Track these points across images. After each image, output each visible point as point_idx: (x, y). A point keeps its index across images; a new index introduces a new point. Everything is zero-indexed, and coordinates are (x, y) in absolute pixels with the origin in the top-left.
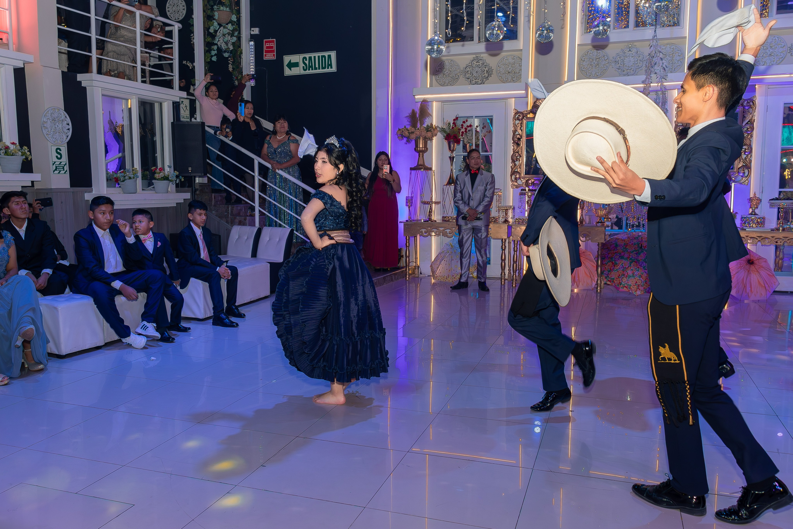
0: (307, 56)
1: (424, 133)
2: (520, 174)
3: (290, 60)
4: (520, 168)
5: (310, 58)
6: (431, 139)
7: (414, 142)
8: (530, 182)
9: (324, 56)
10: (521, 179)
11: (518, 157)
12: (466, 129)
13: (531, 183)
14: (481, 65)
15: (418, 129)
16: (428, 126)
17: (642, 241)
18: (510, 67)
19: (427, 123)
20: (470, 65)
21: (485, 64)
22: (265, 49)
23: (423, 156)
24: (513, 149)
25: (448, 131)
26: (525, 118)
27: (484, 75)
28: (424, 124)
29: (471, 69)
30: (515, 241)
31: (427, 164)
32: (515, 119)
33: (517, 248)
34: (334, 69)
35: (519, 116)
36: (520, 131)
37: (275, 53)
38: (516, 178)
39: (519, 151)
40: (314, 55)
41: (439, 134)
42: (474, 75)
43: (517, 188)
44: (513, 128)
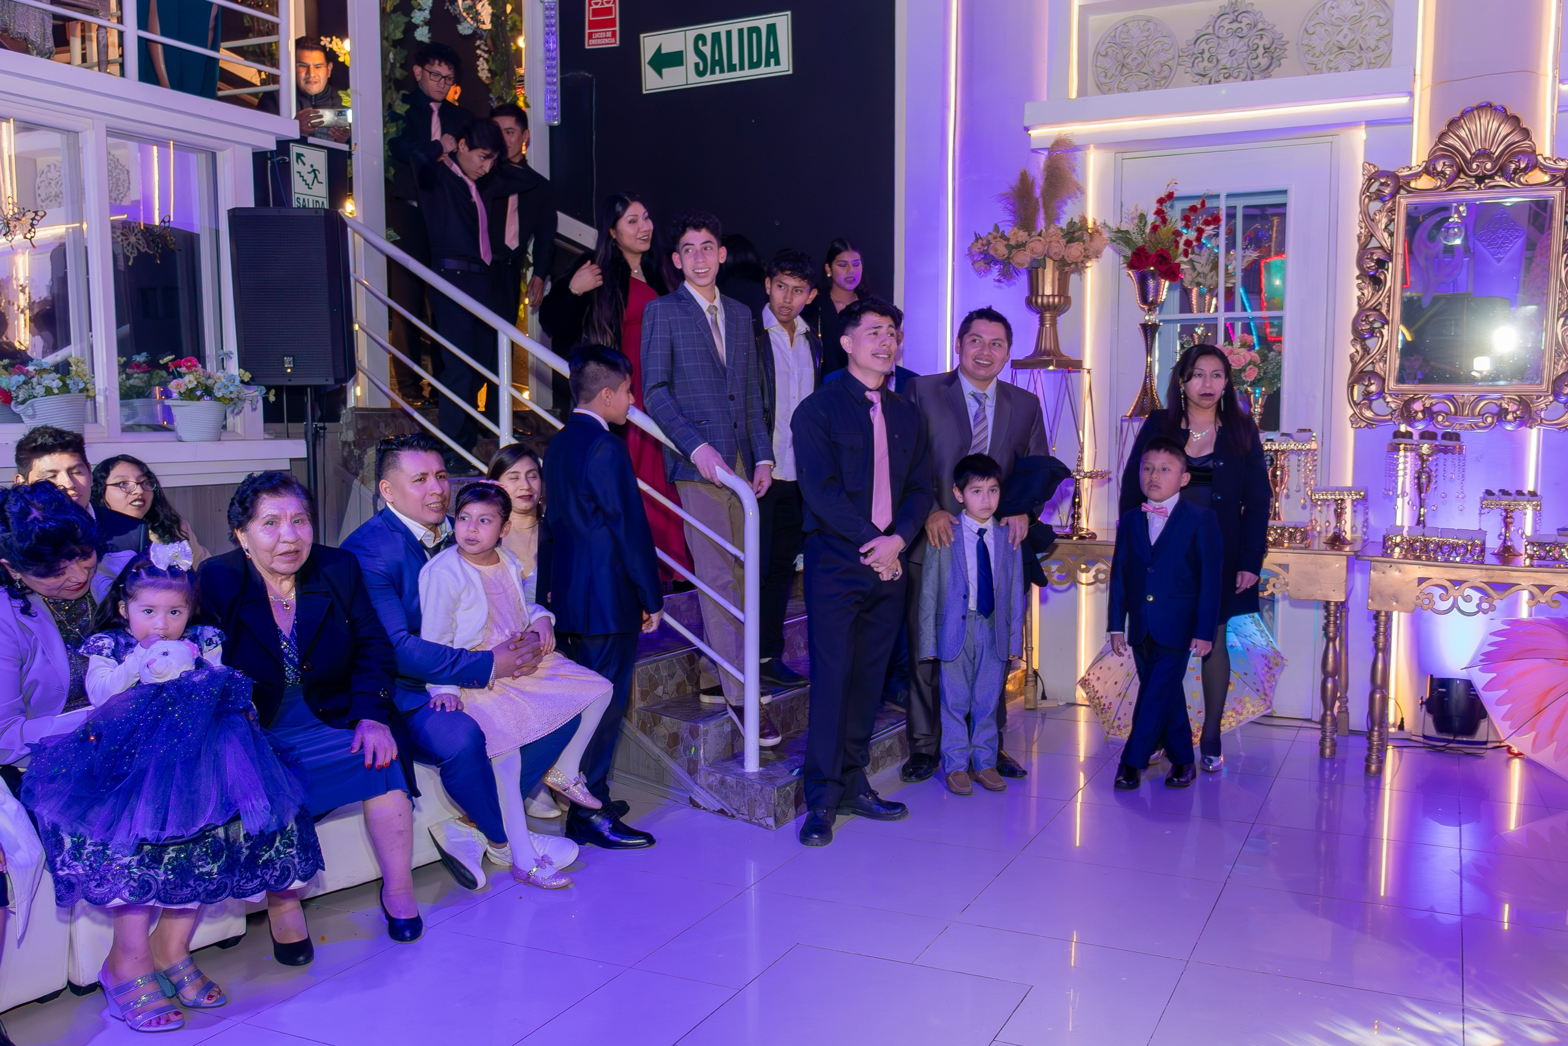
0: (707, 30)
1: (1058, 247)
2: (1384, 380)
3: (659, 48)
4: (1385, 362)
5: (716, 37)
6: (1079, 267)
7: (1024, 279)
8: (1421, 407)
9: (757, 30)
10: (1385, 399)
11: (1377, 325)
12: (1200, 231)
13: (1422, 412)
14: (1245, 30)
15: (1040, 235)
16: (1072, 224)
18: (1346, 31)
19: (1069, 214)
20: (1210, 30)
21: (1260, 26)
22: (588, 16)
23: (1054, 324)
24: (1359, 299)
25: (1139, 241)
26: (1402, 192)
27: (1255, 62)
28: (1058, 220)
29: (1210, 45)
31: (1065, 349)
32: (1370, 198)
34: (785, 66)
35: (1382, 184)
36: (1386, 235)
37: (617, 28)
38: (1367, 395)
39: (1379, 305)
40: (728, 27)
41: (1107, 249)
42: (1223, 62)
43: (1369, 425)
44: (1361, 228)
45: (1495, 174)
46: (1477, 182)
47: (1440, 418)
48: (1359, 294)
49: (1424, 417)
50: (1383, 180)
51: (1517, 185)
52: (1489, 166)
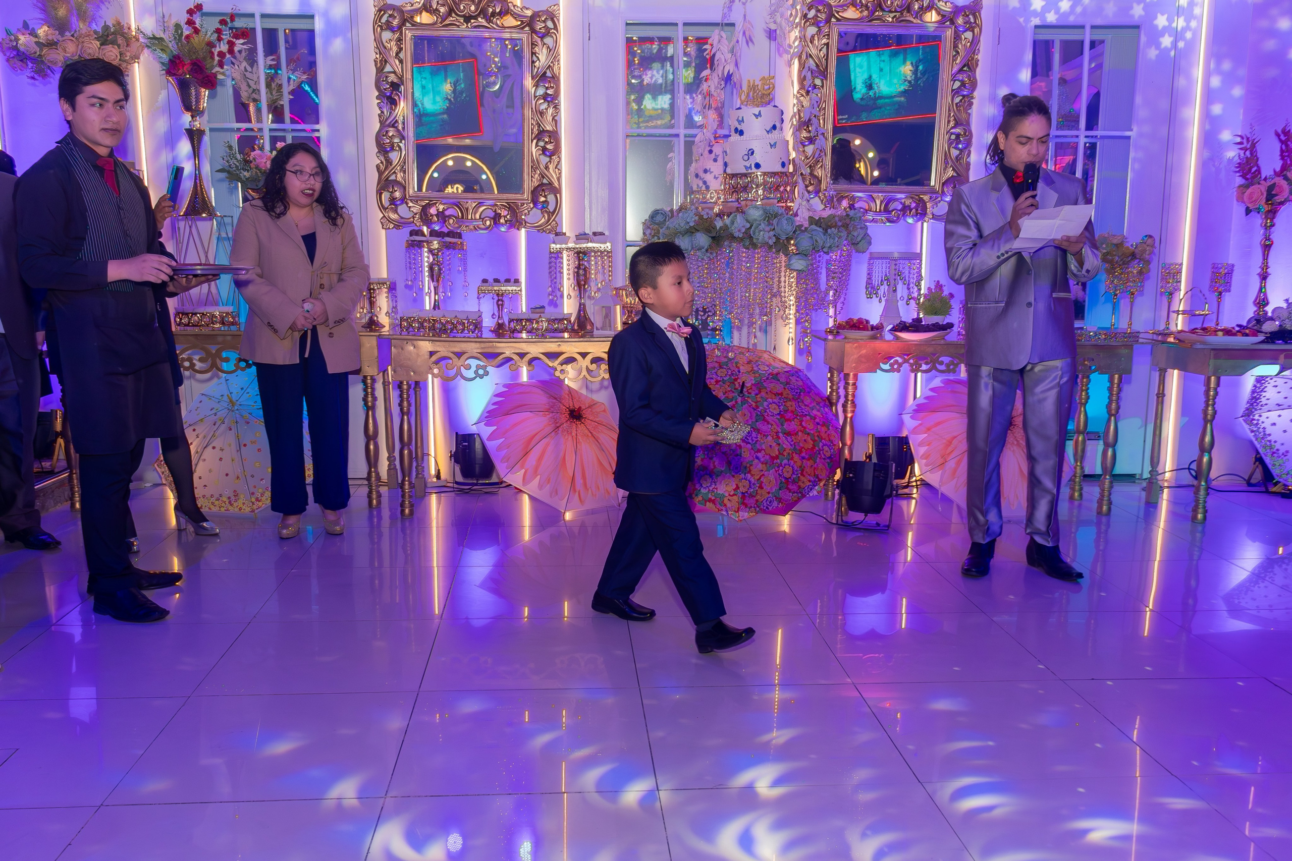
2: (405, 188)
4: (404, 172)
8: (433, 211)
10: (407, 204)
11: (396, 140)
12: (231, 44)
13: (437, 215)
16: (106, 27)
17: (739, 372)
24: (380, 116)
25: (176, 50)
26: (408, 24)
28: (93, 21)
30: (401, 383)
32: (381, 27)
33: (409, 405)
35: (390, 16)
36: (397, 61)
38: (393, 201)
39: (397, 121)
41: (146, 55)
43: (397, 227)
44: (377, 54)
45: (479, 15)
46: (464, 21)
47: (451, 221)
48: (380, 112)
49: (438, 220)
50: (390, 12)
51: (495, 26)
52: (473, 8)
